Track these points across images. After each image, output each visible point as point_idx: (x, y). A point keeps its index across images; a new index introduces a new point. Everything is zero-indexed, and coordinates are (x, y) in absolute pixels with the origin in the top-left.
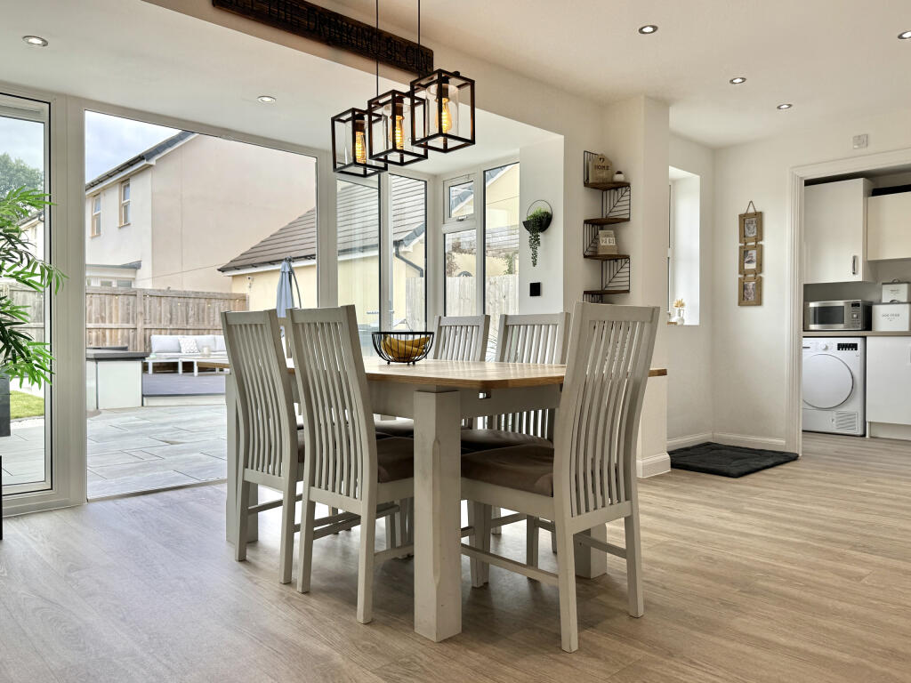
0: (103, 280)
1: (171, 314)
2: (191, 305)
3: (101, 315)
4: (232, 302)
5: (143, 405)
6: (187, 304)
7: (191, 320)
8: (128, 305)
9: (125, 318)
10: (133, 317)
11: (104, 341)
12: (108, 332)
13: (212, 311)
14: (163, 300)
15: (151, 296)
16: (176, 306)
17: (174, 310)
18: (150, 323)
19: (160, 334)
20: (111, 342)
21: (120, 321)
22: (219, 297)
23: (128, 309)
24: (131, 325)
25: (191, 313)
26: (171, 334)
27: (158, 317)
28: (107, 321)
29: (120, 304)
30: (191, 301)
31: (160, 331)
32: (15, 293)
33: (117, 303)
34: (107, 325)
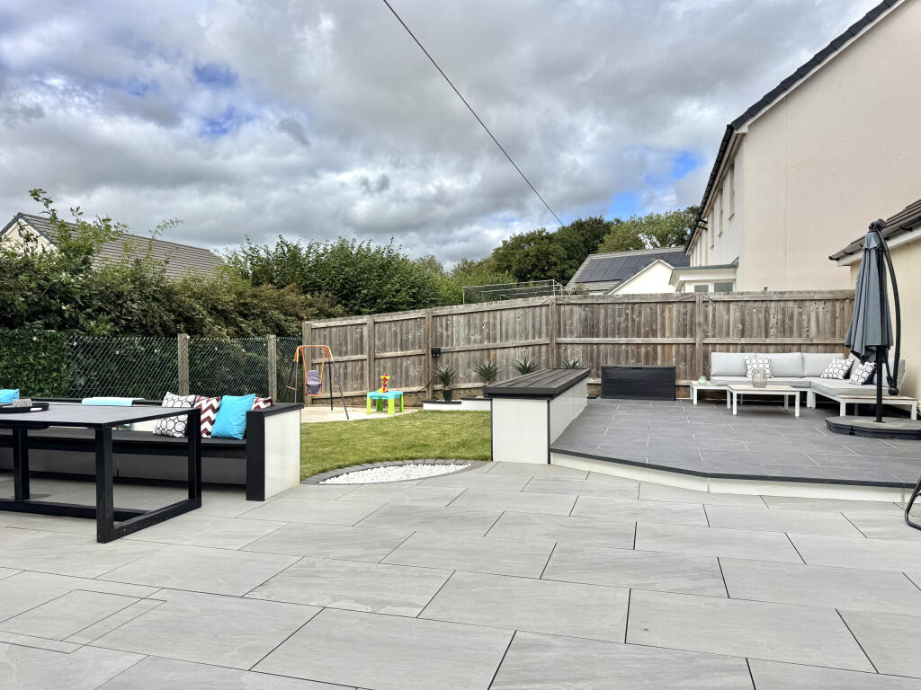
0: (698, 284)
1: (743, 325)
2: (772, 311)
3: (651, 327)
4: (838, 305)
5: (549, 462)
6: (767, 310)
7: (772, 331)
8: (685, 314)
9: (681, 330)
10: (691, 329)
11: (655, 359)
12: (659, 348)
13: (804, 317)
14: (732, 306)
15: (716, 301)
16: (751, 314)
17: (748, 319)
18: (714, 336)
19: (728, 351)
20: (663, 361)
21: (674, 335)
22: (816, 297)
23: (684, 320)
24: (688, 340)
25: (773, 321)
26: (743, 351)
27: (724, 329)
28: (659, 335)
29: (675, 313)
30: (773, 304)
31: (727, 347)
32: (562, 307)
33: (670, 312)
34: (659, 340)
